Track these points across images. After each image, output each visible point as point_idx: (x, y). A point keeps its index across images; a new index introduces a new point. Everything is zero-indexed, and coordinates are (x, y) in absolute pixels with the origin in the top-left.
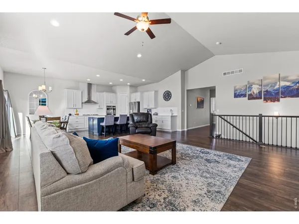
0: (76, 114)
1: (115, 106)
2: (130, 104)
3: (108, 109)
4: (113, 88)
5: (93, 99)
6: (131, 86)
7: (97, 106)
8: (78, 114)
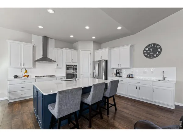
0: (25, 76)
1: (76, 66)
2: (94, 63)
3: (67, 69)
4: (75, 44)
5: (50, 56)
6: (95, 42)
7: (54, 65)
8: (28, 76)
